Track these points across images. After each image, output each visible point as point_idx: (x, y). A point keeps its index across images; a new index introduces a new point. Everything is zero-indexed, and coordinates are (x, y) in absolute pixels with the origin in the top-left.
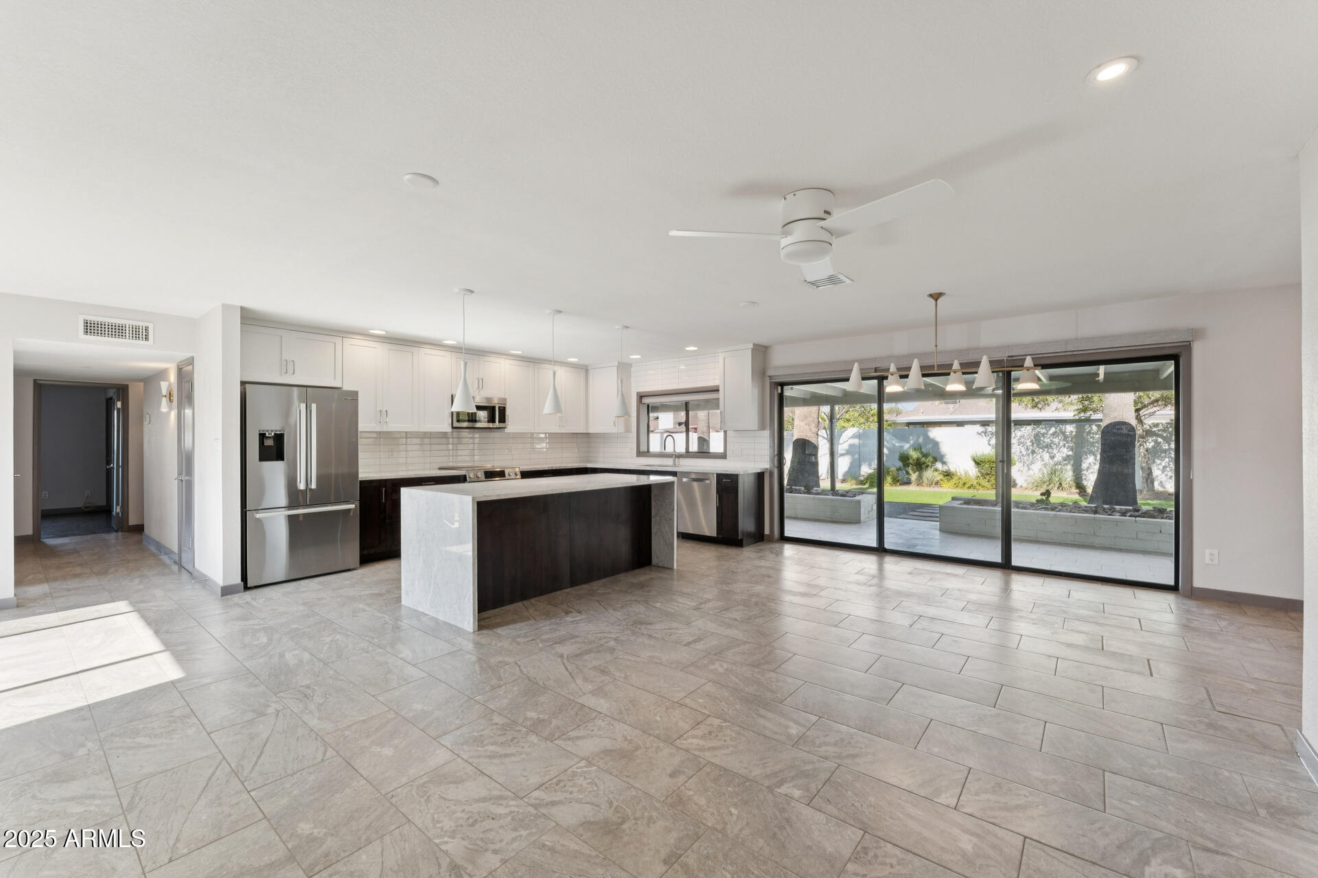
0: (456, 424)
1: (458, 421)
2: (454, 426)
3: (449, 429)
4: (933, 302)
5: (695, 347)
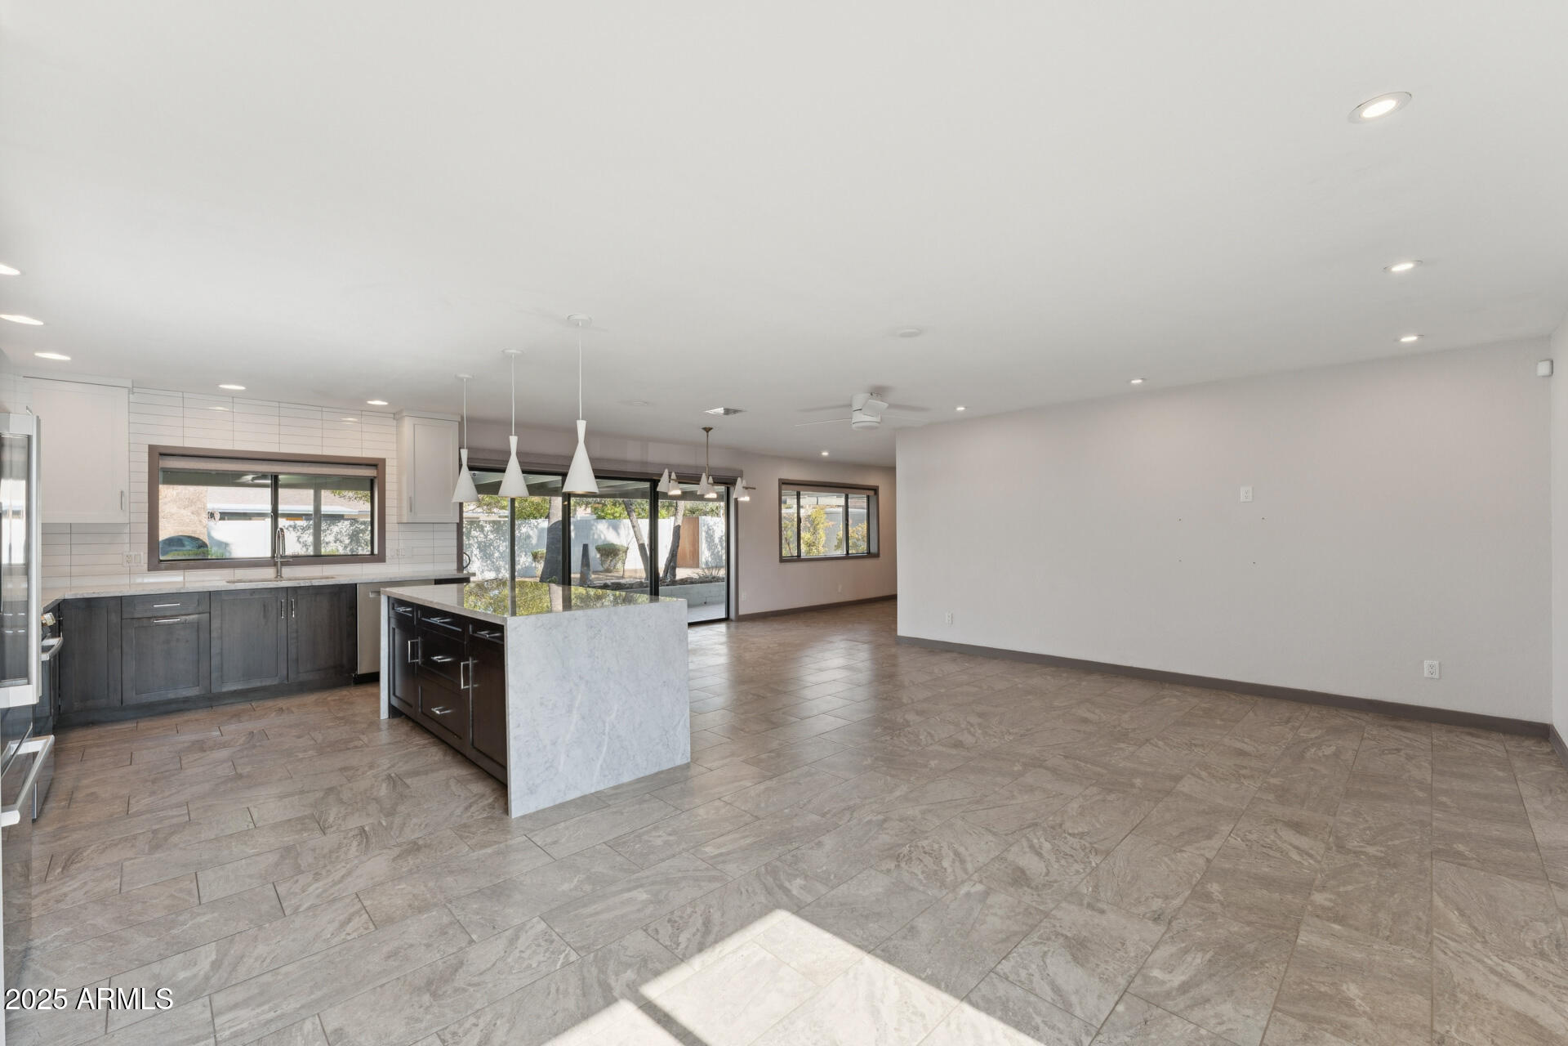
4: (705, 432)
5: (383, 400)
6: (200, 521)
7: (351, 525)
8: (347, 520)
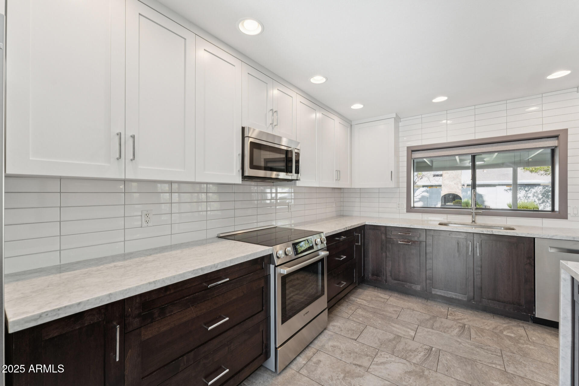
0: (249, 172)
1: (252, 167)
2: (246, 174)
3: (238, 180)
6: (458, 187)
7: (544, 188)
8: (542, 186)
